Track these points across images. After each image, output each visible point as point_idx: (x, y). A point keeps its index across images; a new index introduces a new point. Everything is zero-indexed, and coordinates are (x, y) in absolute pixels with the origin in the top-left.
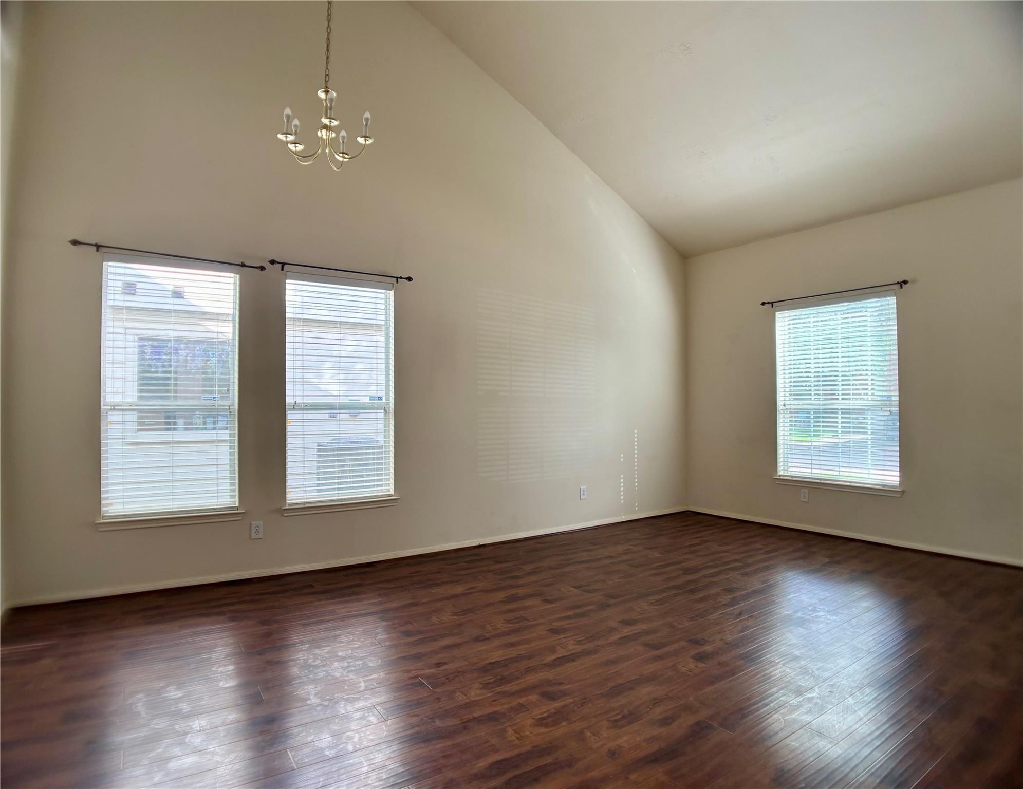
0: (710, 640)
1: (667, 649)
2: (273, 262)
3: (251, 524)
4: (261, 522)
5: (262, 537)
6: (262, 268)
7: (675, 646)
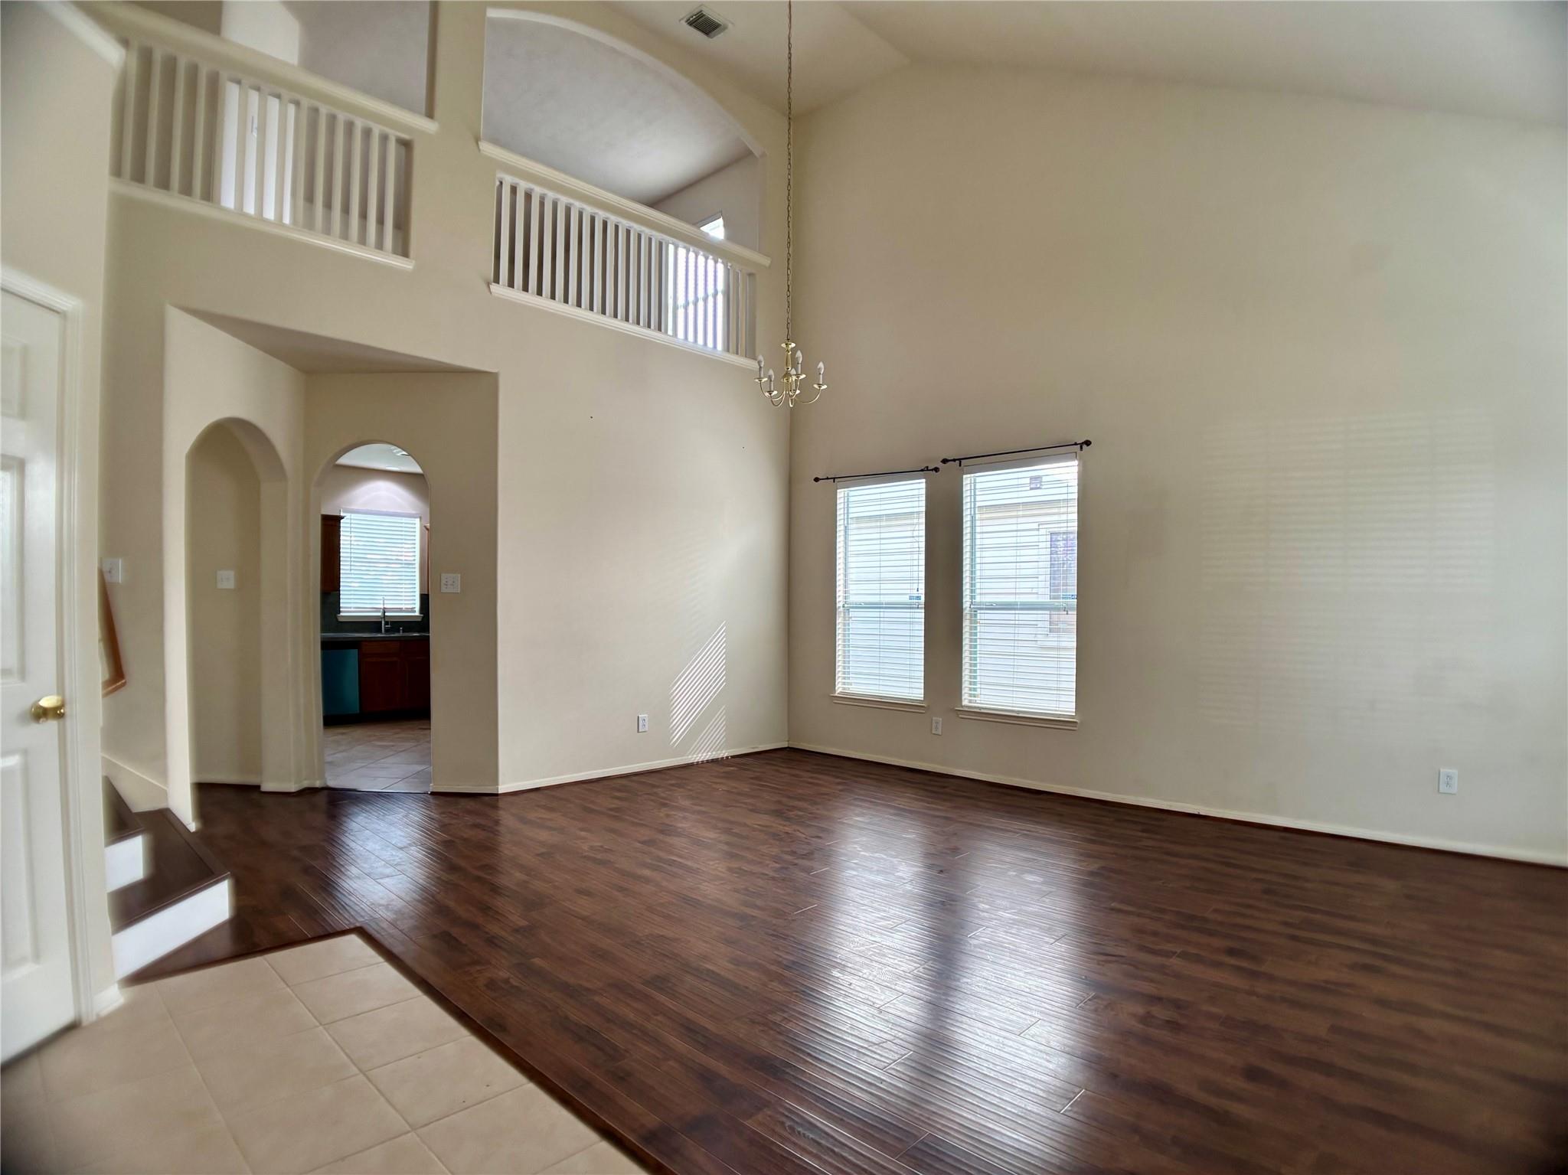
2: (945, 461)
3: (932, 720)
4: (941, 719)
5: (940, 733)
6: (936, 470)
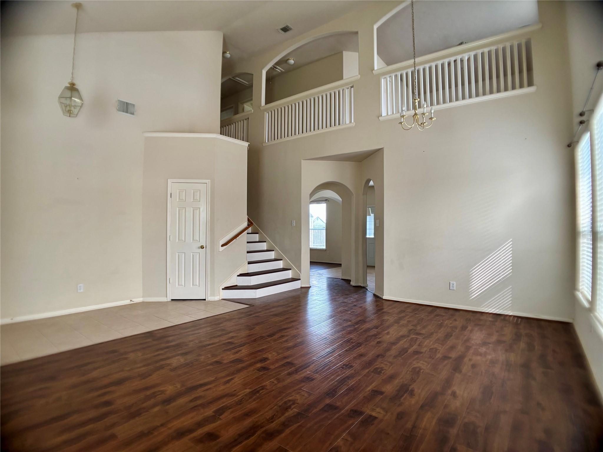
0: (256, 371)
1: (282, 363)
7: (277, 365)
